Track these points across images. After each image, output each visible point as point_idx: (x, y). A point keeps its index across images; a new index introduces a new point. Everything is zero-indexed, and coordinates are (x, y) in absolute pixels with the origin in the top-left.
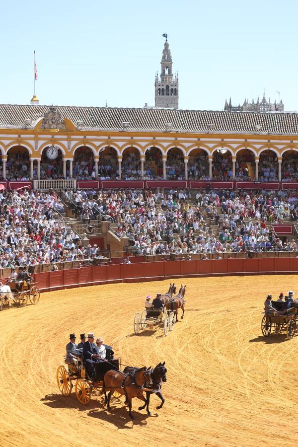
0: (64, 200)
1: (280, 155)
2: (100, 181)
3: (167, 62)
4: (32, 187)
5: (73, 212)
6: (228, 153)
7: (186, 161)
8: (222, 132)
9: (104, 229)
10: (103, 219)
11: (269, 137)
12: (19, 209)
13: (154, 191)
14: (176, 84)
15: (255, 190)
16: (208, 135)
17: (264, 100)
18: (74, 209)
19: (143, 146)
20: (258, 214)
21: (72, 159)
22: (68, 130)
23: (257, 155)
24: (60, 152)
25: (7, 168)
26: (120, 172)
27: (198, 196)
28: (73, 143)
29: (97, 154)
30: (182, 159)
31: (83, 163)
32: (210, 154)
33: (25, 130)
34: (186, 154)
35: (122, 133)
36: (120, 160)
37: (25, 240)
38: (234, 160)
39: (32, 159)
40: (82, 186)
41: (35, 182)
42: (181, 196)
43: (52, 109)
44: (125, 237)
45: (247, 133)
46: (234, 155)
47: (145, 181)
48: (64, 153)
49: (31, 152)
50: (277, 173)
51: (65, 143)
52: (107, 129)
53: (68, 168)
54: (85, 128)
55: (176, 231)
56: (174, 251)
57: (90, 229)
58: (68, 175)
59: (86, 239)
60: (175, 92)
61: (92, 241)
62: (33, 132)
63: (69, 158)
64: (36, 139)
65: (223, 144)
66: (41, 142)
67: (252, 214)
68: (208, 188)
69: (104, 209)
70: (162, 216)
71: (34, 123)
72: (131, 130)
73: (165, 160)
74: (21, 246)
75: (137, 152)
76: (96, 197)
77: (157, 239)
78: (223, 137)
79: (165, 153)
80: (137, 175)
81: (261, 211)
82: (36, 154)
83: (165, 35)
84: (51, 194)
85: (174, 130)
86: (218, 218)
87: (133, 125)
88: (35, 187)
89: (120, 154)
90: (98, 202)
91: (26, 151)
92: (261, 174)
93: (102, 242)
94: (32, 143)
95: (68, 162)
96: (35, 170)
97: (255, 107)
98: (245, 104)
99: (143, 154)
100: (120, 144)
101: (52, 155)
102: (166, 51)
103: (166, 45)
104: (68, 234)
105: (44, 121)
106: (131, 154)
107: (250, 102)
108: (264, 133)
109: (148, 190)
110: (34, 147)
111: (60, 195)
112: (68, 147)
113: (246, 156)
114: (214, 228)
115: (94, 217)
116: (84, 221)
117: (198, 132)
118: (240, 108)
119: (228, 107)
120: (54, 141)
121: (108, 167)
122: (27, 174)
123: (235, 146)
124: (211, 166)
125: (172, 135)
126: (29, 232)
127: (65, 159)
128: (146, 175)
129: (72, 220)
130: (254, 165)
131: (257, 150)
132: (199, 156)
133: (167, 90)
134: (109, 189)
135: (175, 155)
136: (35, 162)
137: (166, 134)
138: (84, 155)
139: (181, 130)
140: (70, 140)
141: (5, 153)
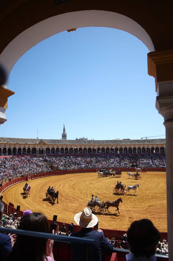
0: (44, 158)
1: (87, 149)
2: (51, 154)
3: (64, 130)
9: (52, 164)
11: (85, 145)
13: (62, 156)
14: (66, 135)
16: (73, 145)
17: (84, 138)
18: (46, 161)
19: (60, 147)
20: (83, 160)
22: (45, 144)
23: (83, 149)
24: (43, 148)
25: (32, 152)
26: (55, 153)
27: (71, 157)
29: (50, 149)
30: (68, 150)
31: (48, 151)
32: (74, 149)
33: (36, 144)
35: (56, 145)
37: (36, 167)
40: (48, 156)
41: (38, 155)
42: (68, 157)
43: (41, 140)
44: (56, 166)
45: (81, 144)
46: (78, 149)
50: (87, 152)
51: (44, 147)
52: (52, 144)
53: (45, 152)
54: (48, 144)
55: (67, 164)
56: (67, 168)
60: (66, 136)
61: (50, 167)
62: (37, 145)
64: (38, 146)
65: (76, 147)
66: (39, 147)
68: (73, 155)
70: (64, 161)
71: (37, 143)
72: (58, 144)
76: (50, 158)
77: (63, 166)
78: (76, 145)
79: (64, 149)
82: (38, 149)
83: (64, 125)
84: (41, 157)
87: (58, 143)
89: (55, 149)
91: (36, 149)
92: (84, 152)
93: (52, 167)
94: (37, 147)
95: (45, 151)
96: (38, 152)
97: (82, 139)
99: (60, 149)
100: (55, 147)
101: (41, 149)
102: (64, 128)
103: (64, 127)
105: (39, 142)
106: (58, 149)
108: (84, 144)
110: (38, 148)
111: (43, 157)
112: (45, 147)
113: (81, 149)
117: (71, 144)
118: (79, 139)
119: (77, 139)
120: (42, 146)
121: (53, 152)
122: (36, 153)
123: (78, 147)
124: (74, 151)
125: (66, 145)
126: (36, 165)
129: (45, 163)
130: (82, 151)
132: (71, 149)
133: (64, 136)
134: (53, 156)
135: (67, 149)
136: (38, 151)
137: (65, 145)
138: (48, 149)
139: (68, 144)
140: (45, 146)
141: (31, 149)
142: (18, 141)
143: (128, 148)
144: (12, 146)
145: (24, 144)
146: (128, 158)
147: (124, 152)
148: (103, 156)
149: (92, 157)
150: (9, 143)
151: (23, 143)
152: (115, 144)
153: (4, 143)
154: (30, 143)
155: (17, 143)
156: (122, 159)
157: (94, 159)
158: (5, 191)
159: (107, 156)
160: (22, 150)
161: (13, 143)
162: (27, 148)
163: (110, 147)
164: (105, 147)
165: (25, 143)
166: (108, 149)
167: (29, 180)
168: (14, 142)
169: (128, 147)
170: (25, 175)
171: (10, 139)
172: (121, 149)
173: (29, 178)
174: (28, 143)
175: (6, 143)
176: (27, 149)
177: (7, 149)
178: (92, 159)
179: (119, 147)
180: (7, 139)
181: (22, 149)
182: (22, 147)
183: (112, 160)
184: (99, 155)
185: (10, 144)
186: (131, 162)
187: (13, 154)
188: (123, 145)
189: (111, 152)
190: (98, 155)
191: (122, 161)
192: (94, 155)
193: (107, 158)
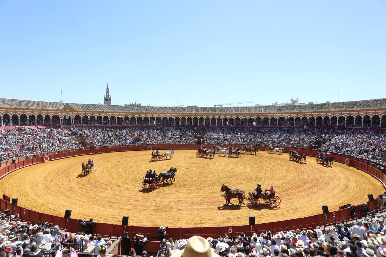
1: (136, 118)
2: (83, 125)
3: (108, 92)
4: (61, 127)
5: (74, 135)
6: (122, 117)
7: (109, 119)
8: (120, 111)
9: (84, 139)
10: (84, 136)
11: (133, 113)
12: (56, 134)
13: (100, 128)
14: (111, 98)
15: (129, 127)
16: (116, 112)
17: (136, 103)
19: (96, 115)
21: (74, 119)
22: (72, 110)
23: (130, 118)
24: (70, 117)
25: (52, 122)
26: (89, 123)
27: (113, 130)
28: (74, 114)
29: (82, 117)
30: (108, 119)
31: (78, 120)
32: (116, 118)
33: (58, 110)
34: (109, 118)
35: (90, 111)
36: (89, 119)
37: (58, 143)
38: (123, 119)
39: (61, 119)
40: (77, 127)
41: (62, 126)
42: (108, 129)
43: (67, 104)
44: (90, 142)
45: (127, 112)
46: (123, 118)
47: (97, 125)
48: (71, 117)
49: (60, 117)
50: (135, 123)
51: (71, 114)
52: (85, 110)
54: (78, 110)
56: (105, 145)
57: (79, 139)
58: (72, 123)
59: (78, 142)
60: (110, 100)
61: (80, 143)
62: (61, 111)
63: (73, 119)
64: (62, 113)
65: (120, 115)
66: (63, 114)
67: (128, 134)
68: (115, 127)
69: (84, 133)
70: (102, 135)
71: (61, 108)
72: (92, 110)
73: (103, 119)
74: (56, 145)
75: (94, 117)
76: (81, 130)
77: (100, 142)
78: (120, 113)
79: (103, 117)
80: (95, 124)
81: (131, 133)
82: (62, 117)
83: (107, 84)
84: (67, 129)
85: (105, 111)
86: (118, 135)
88: (62, 127)
89: (89, 117)
90: (82, 132)
91: (59, 116)
92: (131, 123)
93: (83, 143)
94: (61, 114)
95: (72, 120)
96: (61, 122)
97: (133, 105)
98: (130, 104)
99: (96, 117)
100: (89, 115)
101: (67, 118)
103: (107, 87)
104: (72, 141)
105: (64, 107)
106: (92, 118)
107: (132, 103)
109: (97, 128)
110: (61, 115)
111: (70, 130)
112: (73, 115)
113: (127, 118)
114: (117, 138)
115: (80, 136)
116: (77, 137)
117: (112, 111)
118: (128, 105)
120: (68, 113)
121: (86, 121)
122: (59, 123)
123: (123, 115)
124: (116, 121)
125: (105, 112)
126: (59, 140)
127: (72, 119)
128: (97, 124)
129: (74, 137)
130: (129, 121)
131: (130, 117)
132: (113, 118)
133: (108, 100)
134: (85, 128)
135: (106, 118)
136: (62, 120)
137: (103, 112)
138: (77, 118)
139: (108, 111)
140: (73, 113)
141: (51, 117)
142: (29, 105)
143: (192, 119)
144: (19, 113)
145: (39, 110)
146: (193, 132)
147: (187, 124)
148: (158, 128)
149: (143, 129)
150: (14, 107)
151: (38, 108)
152: (175, 112)
153: (4, 106)
154: (50, 108)
155: (28, 108)
156: (185, 133)
157: (145, 132)
158: (5, 178)
159: (163, 128)
160: (36, 119)
161: (20, 107)
162: (44, 115)
163: (168, 117)
164: (162, 117)
165: (40, 108)
166: (165, 118)
167: (46, 161)
168: (23, 105)
169: (193, 117)
170: (41, 154)
171: (15, 101)
172: (183, 119)
173: (47, 159)
174: (46, 108)
175: (8, 106)
176: (44, 117)
177: (11, 116)
178: (143, 132)
179: (180, 117)
180: (10, 101)
181: (36, 116)
182: (36, 115)
183: (170, 134)
184: (153, 127)
185: (15, 109)
186: (195, 137)
187: (22, 123)
188: (187, 114)
189: (170, 124)
190: (151, 127)
191: (184, 135)
192: (146, 127)
193: (163, 131)
